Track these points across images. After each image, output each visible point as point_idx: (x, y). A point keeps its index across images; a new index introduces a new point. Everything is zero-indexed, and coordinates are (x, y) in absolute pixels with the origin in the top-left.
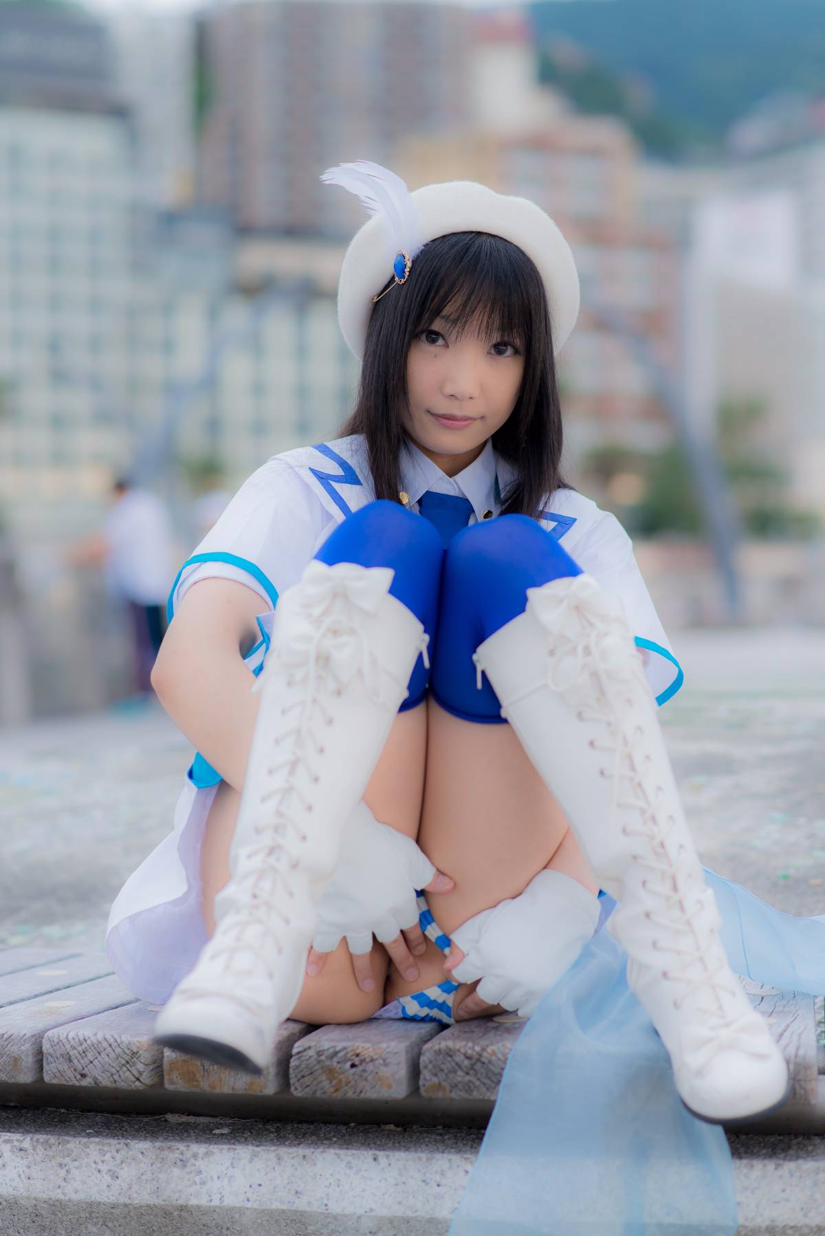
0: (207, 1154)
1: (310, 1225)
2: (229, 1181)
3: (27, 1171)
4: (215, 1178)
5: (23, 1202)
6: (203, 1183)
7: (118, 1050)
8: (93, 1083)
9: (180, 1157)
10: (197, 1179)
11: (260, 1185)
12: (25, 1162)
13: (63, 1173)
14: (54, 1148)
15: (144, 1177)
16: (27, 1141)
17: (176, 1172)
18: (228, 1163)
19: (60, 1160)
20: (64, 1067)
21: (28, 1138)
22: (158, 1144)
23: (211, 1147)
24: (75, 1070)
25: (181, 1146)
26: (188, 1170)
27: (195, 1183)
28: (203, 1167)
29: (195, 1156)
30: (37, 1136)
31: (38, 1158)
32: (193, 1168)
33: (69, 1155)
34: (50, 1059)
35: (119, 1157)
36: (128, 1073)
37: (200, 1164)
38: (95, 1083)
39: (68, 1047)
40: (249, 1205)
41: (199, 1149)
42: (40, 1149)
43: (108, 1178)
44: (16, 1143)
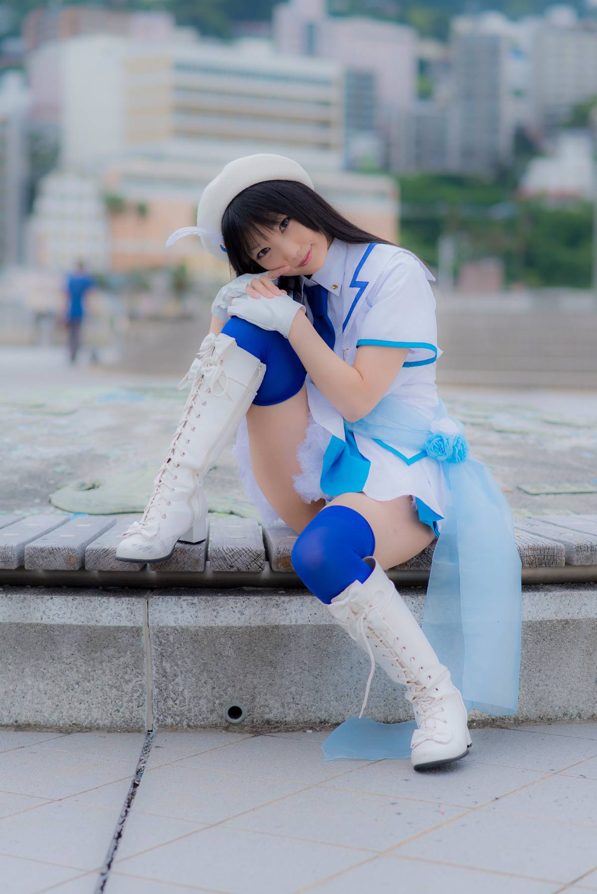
0: (290, 601)
1: (335, 631)
2: (300, 613)
3: (196, 614)
4: (293, 612)
5: (191, 629)
6: (287, 614)
7: (251, 554)
8: (237, 570)
9: (276, 603)
10: (284, 612)
11: (316, 614)
12: (195, 610)
13: (215, 613)
14: (210, 602)
15: (257, 613)
16: (195, 599)
17: (274, 610)
18: (300, 605)
19: (214, 608)
20: (222, 563)
21: (196, 598)
22: (264, 597)
23: (291, 597)
24: (228, 564)
25: (277, 598)
26: (280, 609)
27: (283, 614)
28: (287, 607)
29: (284, 602)
30: (200, 597)
31: (202, 607)
32: (282, 608)
33: (218, 605)
34: (214, 559)
35: (244, 605)
36: (255, 564)
37: (286, 606)
38: (238, 570)
39: (224, 553)
40: (310, 623)
41: (286, 599)
42: (203, 603)
43: (239, 615)
44: (190, 601)
